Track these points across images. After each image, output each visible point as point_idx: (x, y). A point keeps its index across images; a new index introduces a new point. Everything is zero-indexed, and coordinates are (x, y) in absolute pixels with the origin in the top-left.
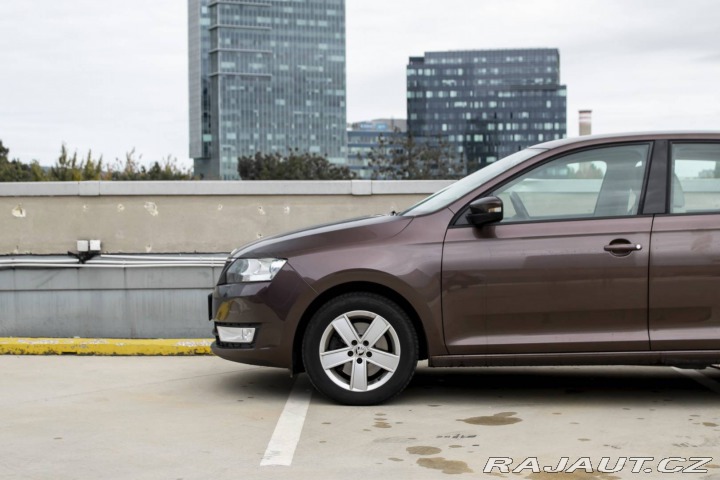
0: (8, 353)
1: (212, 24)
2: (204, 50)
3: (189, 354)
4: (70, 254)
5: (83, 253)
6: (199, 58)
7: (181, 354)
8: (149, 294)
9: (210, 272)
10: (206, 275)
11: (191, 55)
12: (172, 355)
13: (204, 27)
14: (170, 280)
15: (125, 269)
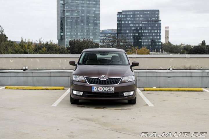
0: (9, 89)
1: (63, 3)
2: (61, 10)
3: (45, 89)
4: (22, 69)
5: (24, 69)
6: (60, 12)
7: (43, 89)
8: (37, 77)
9: (50, 73)
10: (49, 74)
11: (58, 11)
12: (41, 90)
13: (61, 4)
14: (42, 75)
15: (33, 72)
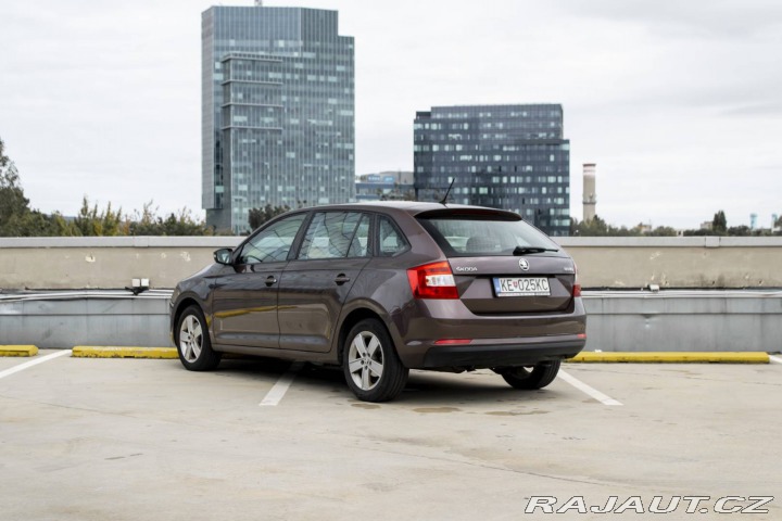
0: (87, 357)
1: (225, 79)
2: (217, 105)
4: (127, 289)
5: (136, 288)
6: (212, 112)
11: (205, 109)
13: (217, 82)
15: (166, 300)
